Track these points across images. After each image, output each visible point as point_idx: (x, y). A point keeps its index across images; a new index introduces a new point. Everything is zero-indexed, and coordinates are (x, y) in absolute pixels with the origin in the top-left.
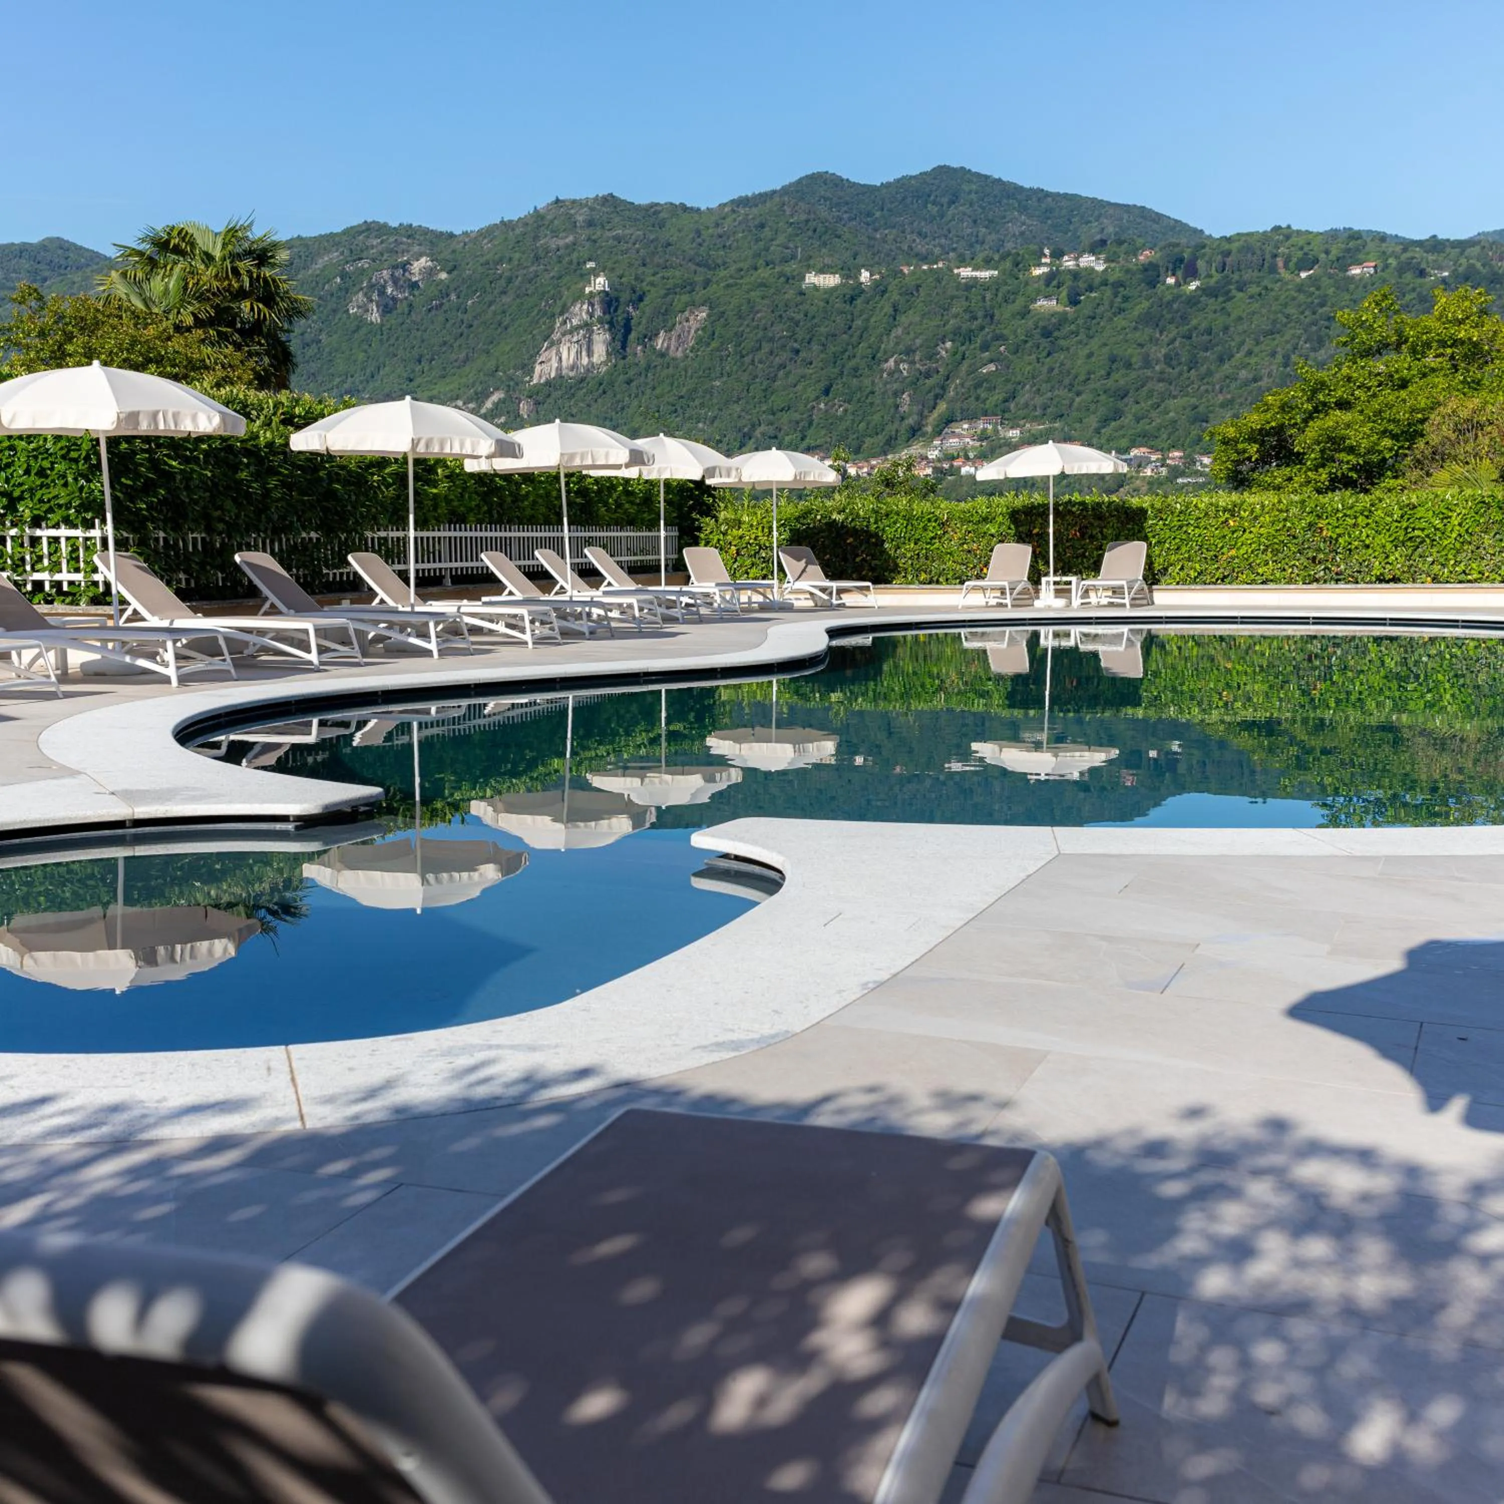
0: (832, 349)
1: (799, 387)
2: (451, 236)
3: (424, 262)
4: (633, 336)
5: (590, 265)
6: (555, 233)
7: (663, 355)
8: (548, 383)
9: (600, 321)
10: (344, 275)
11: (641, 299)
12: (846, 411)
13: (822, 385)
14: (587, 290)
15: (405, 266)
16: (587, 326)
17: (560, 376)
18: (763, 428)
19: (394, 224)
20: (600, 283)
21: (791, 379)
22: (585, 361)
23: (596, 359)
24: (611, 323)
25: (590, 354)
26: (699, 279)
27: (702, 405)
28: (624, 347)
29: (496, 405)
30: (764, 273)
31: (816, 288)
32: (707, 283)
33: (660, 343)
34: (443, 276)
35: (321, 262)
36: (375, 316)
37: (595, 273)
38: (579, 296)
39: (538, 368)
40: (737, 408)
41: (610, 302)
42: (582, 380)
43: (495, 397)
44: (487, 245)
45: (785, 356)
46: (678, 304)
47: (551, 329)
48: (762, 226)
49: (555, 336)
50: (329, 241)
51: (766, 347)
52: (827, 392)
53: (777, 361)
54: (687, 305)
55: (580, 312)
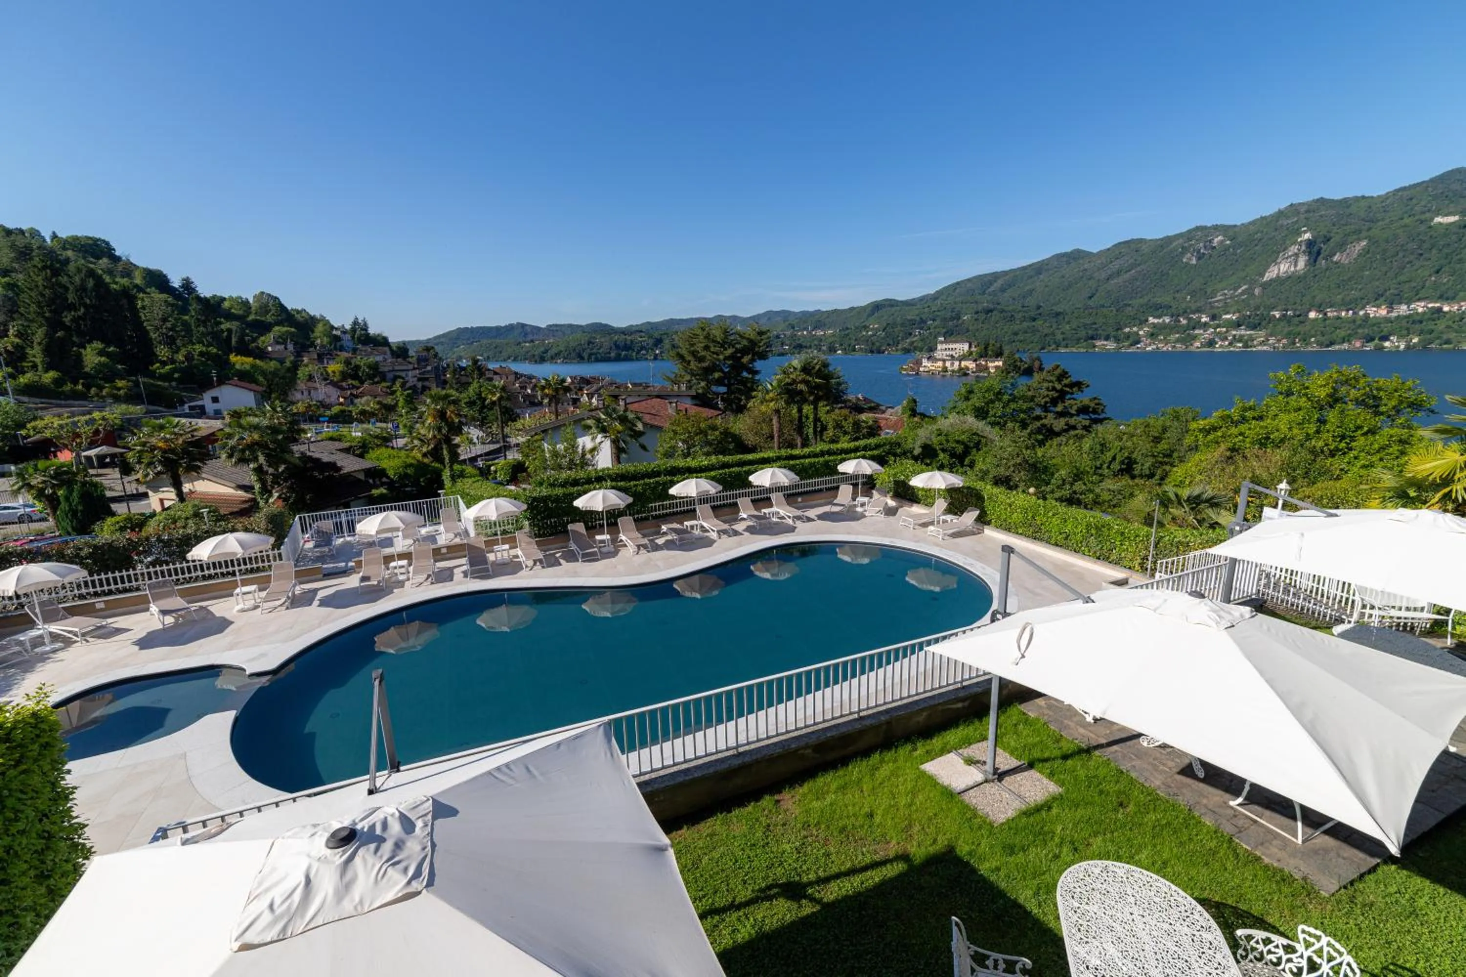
0: (1446, 251)
1: (1419, 271)
2: (1235, 226)
3: (1220, 238)
4: (1321, 256)
5: (1305, 229)
6: (1288, 218)
7: (1336, 263)
8: (1271, 280)
9: (1304, 252)
10: (1183, 248)
11: (1328, 240)
12: (1448, 281)
13: (1437, 268)
14: (1299, 240)
15: (1210, 241)
16: (1296, 255)
17: (1278, 276)
18: (1392, 291)
19: (1209, 225)
20: (1307, 236)
21: (1415, 267)
22: (1292, 269)
23: (1298, 268)
24: (1310, 253)
25: (1296, 266)
26: (1366, 228)
27: (1356, 283)
28: (1315, 261)
29: (1243, 291)
30: (1407, 221)
31: (1440, 224)
32: (1369, 229)
33: (1336, 258)
34: (1228, 242)
35: (1174, 244)
36: (1194, 261)
37: (1305, 232)
38: (1295, 243)
39: (1267, 274)
40: (1377, 283)
41: (1310, 244)
42: (1290, 277)
43: (1243, 288)
44: (1252, 227)
45: (1412, 257)
46: (1350, 239)
47: (1277, 258)
48: (1411, 199)
49: (1278, 261)
50: (1181, 235)
51: (1401, 255)
52: (1437, 272)
53: (1407, 260)
54: (1356, 239)
55: (1294, 249)
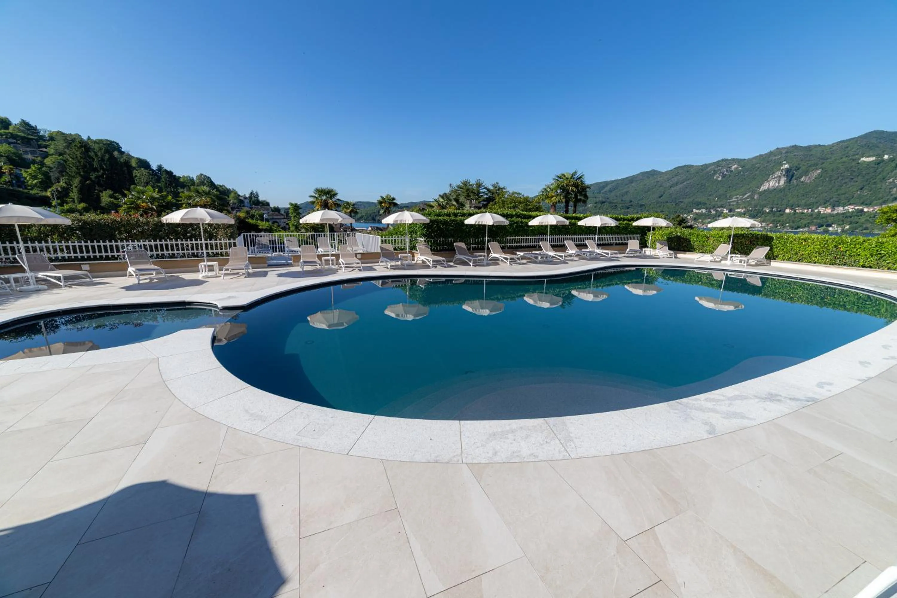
0: (867, 177)
1: (851, 188)
2: (744, 160)
3: (736, 166)
4: (794, 178)
5: (785, 162)
6: (775, 156)
7: (802, 182)
8: (765, 190)
9: (784, 175)
10: (714, 171)
11: (798, 169)
12: (868, 194)
13: (860, 187)
14: (782, 168)
15: (730, 168)
16: (780, 177)
17: (768, 188)
18: (834, 199)
19: (730, 158)
20: (786, 166)
21: (848, 186)
22: (777, 185)
23: (780, 184)
24: (787, 176)
25: (779, 183)
26: (820, 163)
27: (813, 194)
28: (790, 181)
29: (748, 196)
30: (844, 159)
31: (864, 161)
32: (823, 163)
33: (802, 179)
34: (740, 168)
35: (709, 169)
36: (720, 179)
37: (785, 164)
38: (779, 170)
39: (762, 187)
40: (826, 194)
41: (788, 171)
42: (775, 189)
43: (748, 194)
44: (754, 160)
45: (847, 180)
46: (811, 169)
47: (768, 178)
48: (847, 147)
49: (769, 180)
50: (713, 164)
51: (840, 178)
52: (861, 189)
53: (844, 181)
54: (814, 169)
55: (778, 173)
